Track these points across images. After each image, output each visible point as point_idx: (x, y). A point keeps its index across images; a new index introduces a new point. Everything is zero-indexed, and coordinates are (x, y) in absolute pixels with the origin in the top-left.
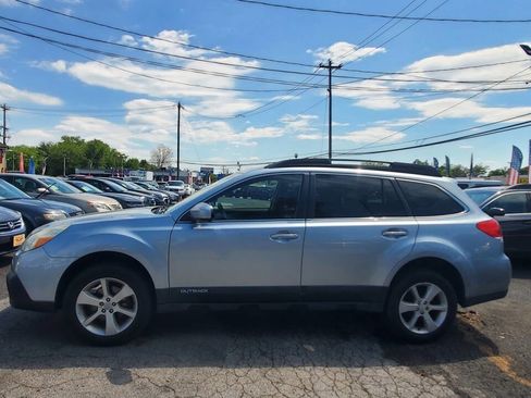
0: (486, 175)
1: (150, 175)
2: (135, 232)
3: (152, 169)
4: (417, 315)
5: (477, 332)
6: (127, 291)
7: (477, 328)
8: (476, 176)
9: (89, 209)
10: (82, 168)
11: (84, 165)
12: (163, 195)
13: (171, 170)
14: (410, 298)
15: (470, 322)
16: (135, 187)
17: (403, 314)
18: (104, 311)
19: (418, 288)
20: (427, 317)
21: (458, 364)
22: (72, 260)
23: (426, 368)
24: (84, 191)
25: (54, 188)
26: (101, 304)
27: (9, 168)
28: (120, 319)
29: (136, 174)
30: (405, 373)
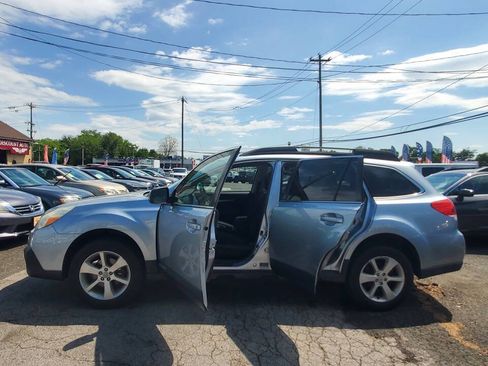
0: (474, 158)
1: (157, 164)
2: (128, 213)
3: (160, 158)
4: (377, 285)
5: (436, 302)
6: (121, 262)
7: (437, 298)
8: (463, 160)
9: (98, 192)
10: (98, 158)
11: (101, 155)
12: (167, 181)
13: (176, 158)
14: (370, 270)
15: (431, 293)
16: (143, 174)
17: (363, 284)
18: (102, 279)
19: (377, 261)
20: (386, 288)
21: (410, 329)
22: (77, 236)
23: (380, 332)
24: (97, 179)
25: (70, 176)
26: (100, 273)
27: (35, 159)
28: (115, 286)
29: (144, 162)
30: (360, 335)
